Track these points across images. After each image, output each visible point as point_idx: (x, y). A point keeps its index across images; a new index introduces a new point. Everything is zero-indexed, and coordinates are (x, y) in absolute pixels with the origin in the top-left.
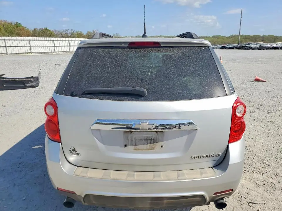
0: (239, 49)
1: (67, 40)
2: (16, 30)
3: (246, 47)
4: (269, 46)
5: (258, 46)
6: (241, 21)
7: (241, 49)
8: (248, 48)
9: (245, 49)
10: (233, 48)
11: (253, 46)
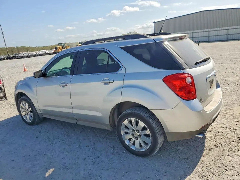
0: (10, 59)
3: (17, 56)
4: (35, 54)
5: (27, 55)
6: (3, 35)
7: (12, 59)
8: (20, 57)
9: (17, 58)
10: (4, 59)
11: (23, 55)
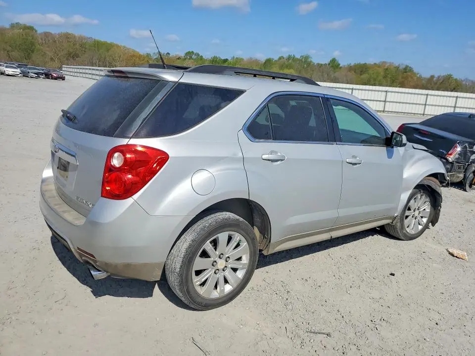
1: (453, 97)
2: (400, 77)
